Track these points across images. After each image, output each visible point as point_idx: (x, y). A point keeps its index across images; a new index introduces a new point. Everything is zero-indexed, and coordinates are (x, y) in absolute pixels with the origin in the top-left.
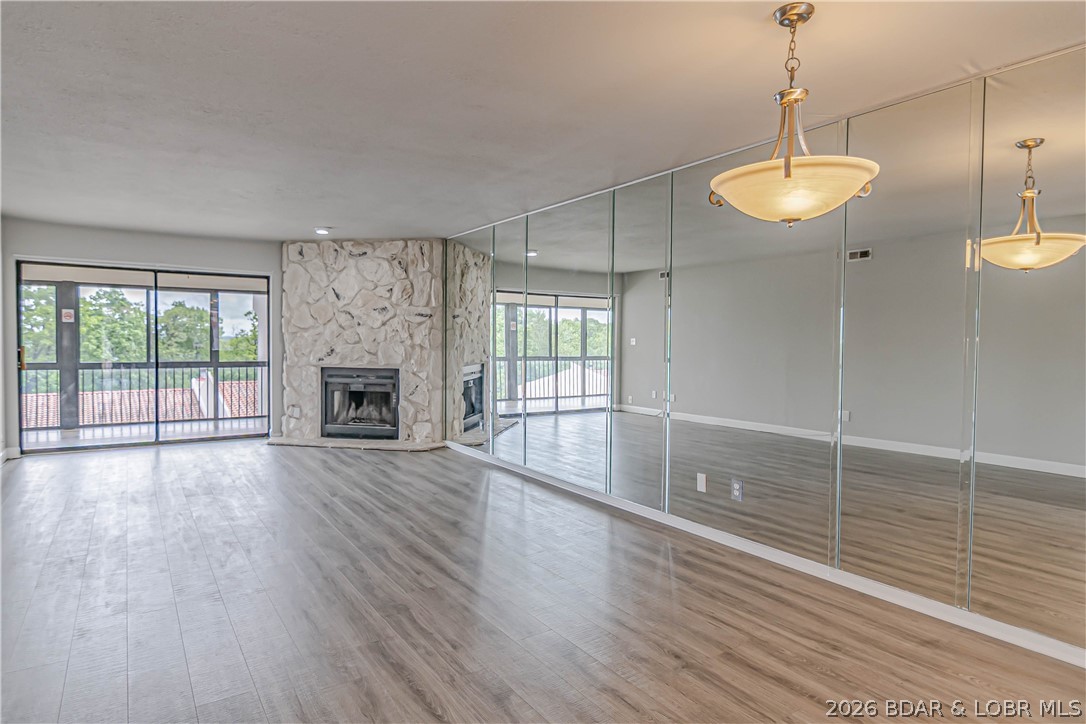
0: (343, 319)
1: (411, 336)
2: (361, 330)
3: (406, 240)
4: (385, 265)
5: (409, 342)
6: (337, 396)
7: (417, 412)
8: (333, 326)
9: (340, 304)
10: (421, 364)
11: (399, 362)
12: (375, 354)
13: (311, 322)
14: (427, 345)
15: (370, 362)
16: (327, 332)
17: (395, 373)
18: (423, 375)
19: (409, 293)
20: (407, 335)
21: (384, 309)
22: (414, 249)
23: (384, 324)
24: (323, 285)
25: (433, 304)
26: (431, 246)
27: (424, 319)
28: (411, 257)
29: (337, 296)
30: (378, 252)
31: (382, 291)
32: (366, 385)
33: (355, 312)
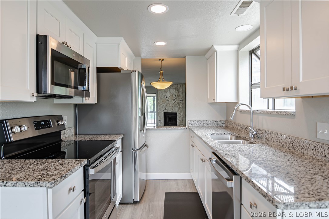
0: (167, 102)
1: (179, 105)
2: (170, 104)
3: (178, 84)
4: (174, 90)
5: (179, 107)
6: (167, 118)
7: (180, 122)
8: (166, 104)
9: (167, 99)
10: (181, 112)
11: (177, 111)
12: (173, 109)
13: (162, 103)
14: (182, 107)
15: (172, 111)
16: (165, 105)
17: (176, 113)
18: (181, 114)
19: (178, 96)
20: (178, 105)
21: (174, 99)
22: (179, 86)
23: (174, 103)
24: (164, 95)
25: (183, 98)
26: (182, 85)
27: (181, 101)
28: (179, 88)
29: (166, 97)
30: (173, 88)
31: (174, 96)
32: (172, 116)
33: (169, 101)
